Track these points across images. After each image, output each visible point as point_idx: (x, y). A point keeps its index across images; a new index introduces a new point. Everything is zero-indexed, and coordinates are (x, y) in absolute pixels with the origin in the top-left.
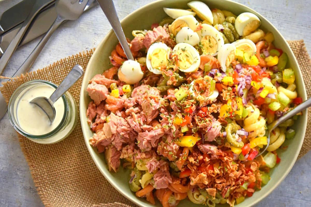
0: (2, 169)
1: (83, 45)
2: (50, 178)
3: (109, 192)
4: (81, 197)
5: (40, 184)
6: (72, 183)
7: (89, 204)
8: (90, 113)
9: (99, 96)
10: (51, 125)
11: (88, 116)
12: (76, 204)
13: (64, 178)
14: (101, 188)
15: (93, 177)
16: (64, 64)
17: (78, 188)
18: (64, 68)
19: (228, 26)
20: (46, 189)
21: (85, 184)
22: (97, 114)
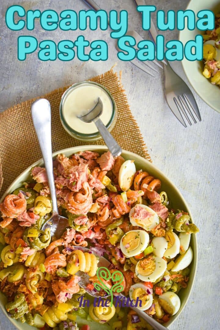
0: (39, 72)
1: (155, 146)
2: (29, 116)
3: (16, 170)
4: (11, 145)
5: (24, 107)
6: (25, 136)
7: (5, 152)
8: (88, 154)
9: (104, 162)
10: (78, 117)
11: (85, 152)
12: (4, 141)
13: (29, 128)
14: (20, 163)
15: (30, 155)
16: (135, 129)
17: (20, 141)
18: (132, 129)
19: (167, 285)
20: (19, 112)
21: (24, 148)
22: (88, 160)
